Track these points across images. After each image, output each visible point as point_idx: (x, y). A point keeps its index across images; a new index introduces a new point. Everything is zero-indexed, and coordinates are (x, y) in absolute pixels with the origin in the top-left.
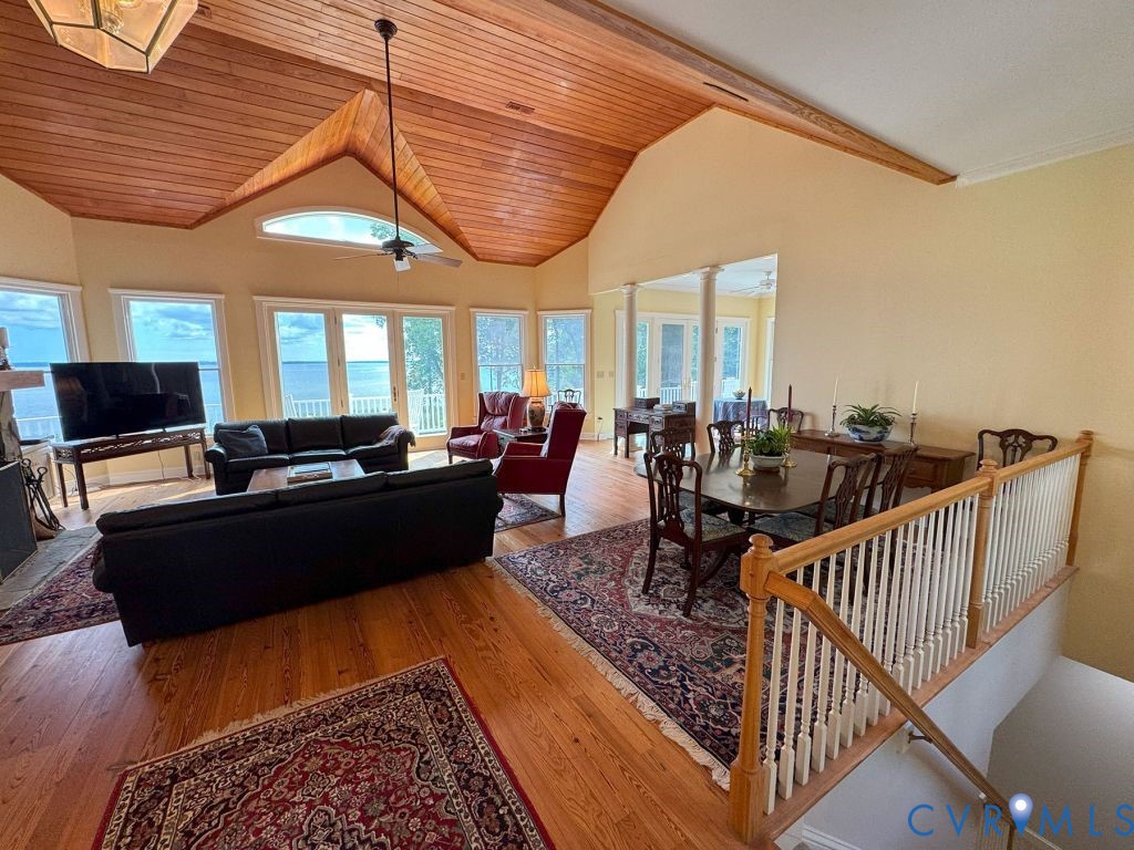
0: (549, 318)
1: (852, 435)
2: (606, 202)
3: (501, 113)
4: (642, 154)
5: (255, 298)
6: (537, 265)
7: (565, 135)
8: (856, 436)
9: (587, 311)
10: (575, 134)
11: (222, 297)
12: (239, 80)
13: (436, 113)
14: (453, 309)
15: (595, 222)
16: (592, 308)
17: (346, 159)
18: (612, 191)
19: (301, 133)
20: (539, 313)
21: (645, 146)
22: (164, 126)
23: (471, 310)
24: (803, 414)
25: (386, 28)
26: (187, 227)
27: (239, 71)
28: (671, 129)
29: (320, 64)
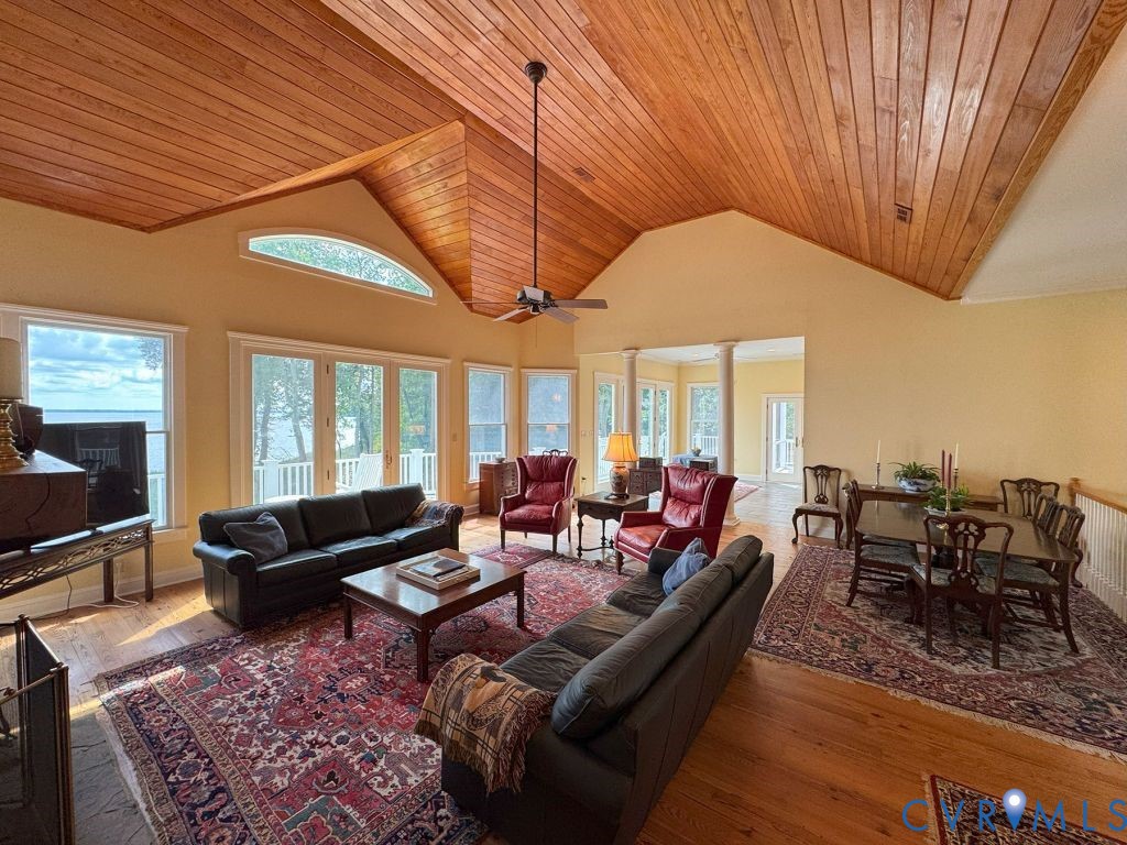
0: (532, 375)
1: (909, 487)
2: (601, 271)
3: (563, 175)
4: (646, 235)
5: (231, 334)
6: (521, 322)
7: (599, 206)
8: (915, 488)
9: (572, 371)
10: (608, 207)
11: (184, 330)
12: (325, 69)
13: (510, 161)
14: (448, 361)
15: (584, 287)
16: (578, 369)
17: (353, 182)
18: (609, 262)
19: (363, 146)
20: (523, 370)
21: (651, 228)
22: (192, 96)
23: (466, 364)
24: (840, 471)
25: (537, 70)
26: (143, 229)
27: (333, 60)
28: (683, 220)
29: (426, 81)
